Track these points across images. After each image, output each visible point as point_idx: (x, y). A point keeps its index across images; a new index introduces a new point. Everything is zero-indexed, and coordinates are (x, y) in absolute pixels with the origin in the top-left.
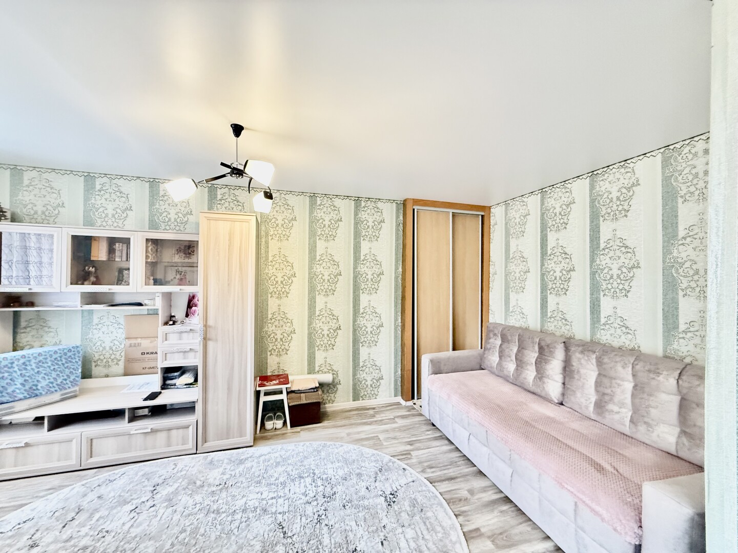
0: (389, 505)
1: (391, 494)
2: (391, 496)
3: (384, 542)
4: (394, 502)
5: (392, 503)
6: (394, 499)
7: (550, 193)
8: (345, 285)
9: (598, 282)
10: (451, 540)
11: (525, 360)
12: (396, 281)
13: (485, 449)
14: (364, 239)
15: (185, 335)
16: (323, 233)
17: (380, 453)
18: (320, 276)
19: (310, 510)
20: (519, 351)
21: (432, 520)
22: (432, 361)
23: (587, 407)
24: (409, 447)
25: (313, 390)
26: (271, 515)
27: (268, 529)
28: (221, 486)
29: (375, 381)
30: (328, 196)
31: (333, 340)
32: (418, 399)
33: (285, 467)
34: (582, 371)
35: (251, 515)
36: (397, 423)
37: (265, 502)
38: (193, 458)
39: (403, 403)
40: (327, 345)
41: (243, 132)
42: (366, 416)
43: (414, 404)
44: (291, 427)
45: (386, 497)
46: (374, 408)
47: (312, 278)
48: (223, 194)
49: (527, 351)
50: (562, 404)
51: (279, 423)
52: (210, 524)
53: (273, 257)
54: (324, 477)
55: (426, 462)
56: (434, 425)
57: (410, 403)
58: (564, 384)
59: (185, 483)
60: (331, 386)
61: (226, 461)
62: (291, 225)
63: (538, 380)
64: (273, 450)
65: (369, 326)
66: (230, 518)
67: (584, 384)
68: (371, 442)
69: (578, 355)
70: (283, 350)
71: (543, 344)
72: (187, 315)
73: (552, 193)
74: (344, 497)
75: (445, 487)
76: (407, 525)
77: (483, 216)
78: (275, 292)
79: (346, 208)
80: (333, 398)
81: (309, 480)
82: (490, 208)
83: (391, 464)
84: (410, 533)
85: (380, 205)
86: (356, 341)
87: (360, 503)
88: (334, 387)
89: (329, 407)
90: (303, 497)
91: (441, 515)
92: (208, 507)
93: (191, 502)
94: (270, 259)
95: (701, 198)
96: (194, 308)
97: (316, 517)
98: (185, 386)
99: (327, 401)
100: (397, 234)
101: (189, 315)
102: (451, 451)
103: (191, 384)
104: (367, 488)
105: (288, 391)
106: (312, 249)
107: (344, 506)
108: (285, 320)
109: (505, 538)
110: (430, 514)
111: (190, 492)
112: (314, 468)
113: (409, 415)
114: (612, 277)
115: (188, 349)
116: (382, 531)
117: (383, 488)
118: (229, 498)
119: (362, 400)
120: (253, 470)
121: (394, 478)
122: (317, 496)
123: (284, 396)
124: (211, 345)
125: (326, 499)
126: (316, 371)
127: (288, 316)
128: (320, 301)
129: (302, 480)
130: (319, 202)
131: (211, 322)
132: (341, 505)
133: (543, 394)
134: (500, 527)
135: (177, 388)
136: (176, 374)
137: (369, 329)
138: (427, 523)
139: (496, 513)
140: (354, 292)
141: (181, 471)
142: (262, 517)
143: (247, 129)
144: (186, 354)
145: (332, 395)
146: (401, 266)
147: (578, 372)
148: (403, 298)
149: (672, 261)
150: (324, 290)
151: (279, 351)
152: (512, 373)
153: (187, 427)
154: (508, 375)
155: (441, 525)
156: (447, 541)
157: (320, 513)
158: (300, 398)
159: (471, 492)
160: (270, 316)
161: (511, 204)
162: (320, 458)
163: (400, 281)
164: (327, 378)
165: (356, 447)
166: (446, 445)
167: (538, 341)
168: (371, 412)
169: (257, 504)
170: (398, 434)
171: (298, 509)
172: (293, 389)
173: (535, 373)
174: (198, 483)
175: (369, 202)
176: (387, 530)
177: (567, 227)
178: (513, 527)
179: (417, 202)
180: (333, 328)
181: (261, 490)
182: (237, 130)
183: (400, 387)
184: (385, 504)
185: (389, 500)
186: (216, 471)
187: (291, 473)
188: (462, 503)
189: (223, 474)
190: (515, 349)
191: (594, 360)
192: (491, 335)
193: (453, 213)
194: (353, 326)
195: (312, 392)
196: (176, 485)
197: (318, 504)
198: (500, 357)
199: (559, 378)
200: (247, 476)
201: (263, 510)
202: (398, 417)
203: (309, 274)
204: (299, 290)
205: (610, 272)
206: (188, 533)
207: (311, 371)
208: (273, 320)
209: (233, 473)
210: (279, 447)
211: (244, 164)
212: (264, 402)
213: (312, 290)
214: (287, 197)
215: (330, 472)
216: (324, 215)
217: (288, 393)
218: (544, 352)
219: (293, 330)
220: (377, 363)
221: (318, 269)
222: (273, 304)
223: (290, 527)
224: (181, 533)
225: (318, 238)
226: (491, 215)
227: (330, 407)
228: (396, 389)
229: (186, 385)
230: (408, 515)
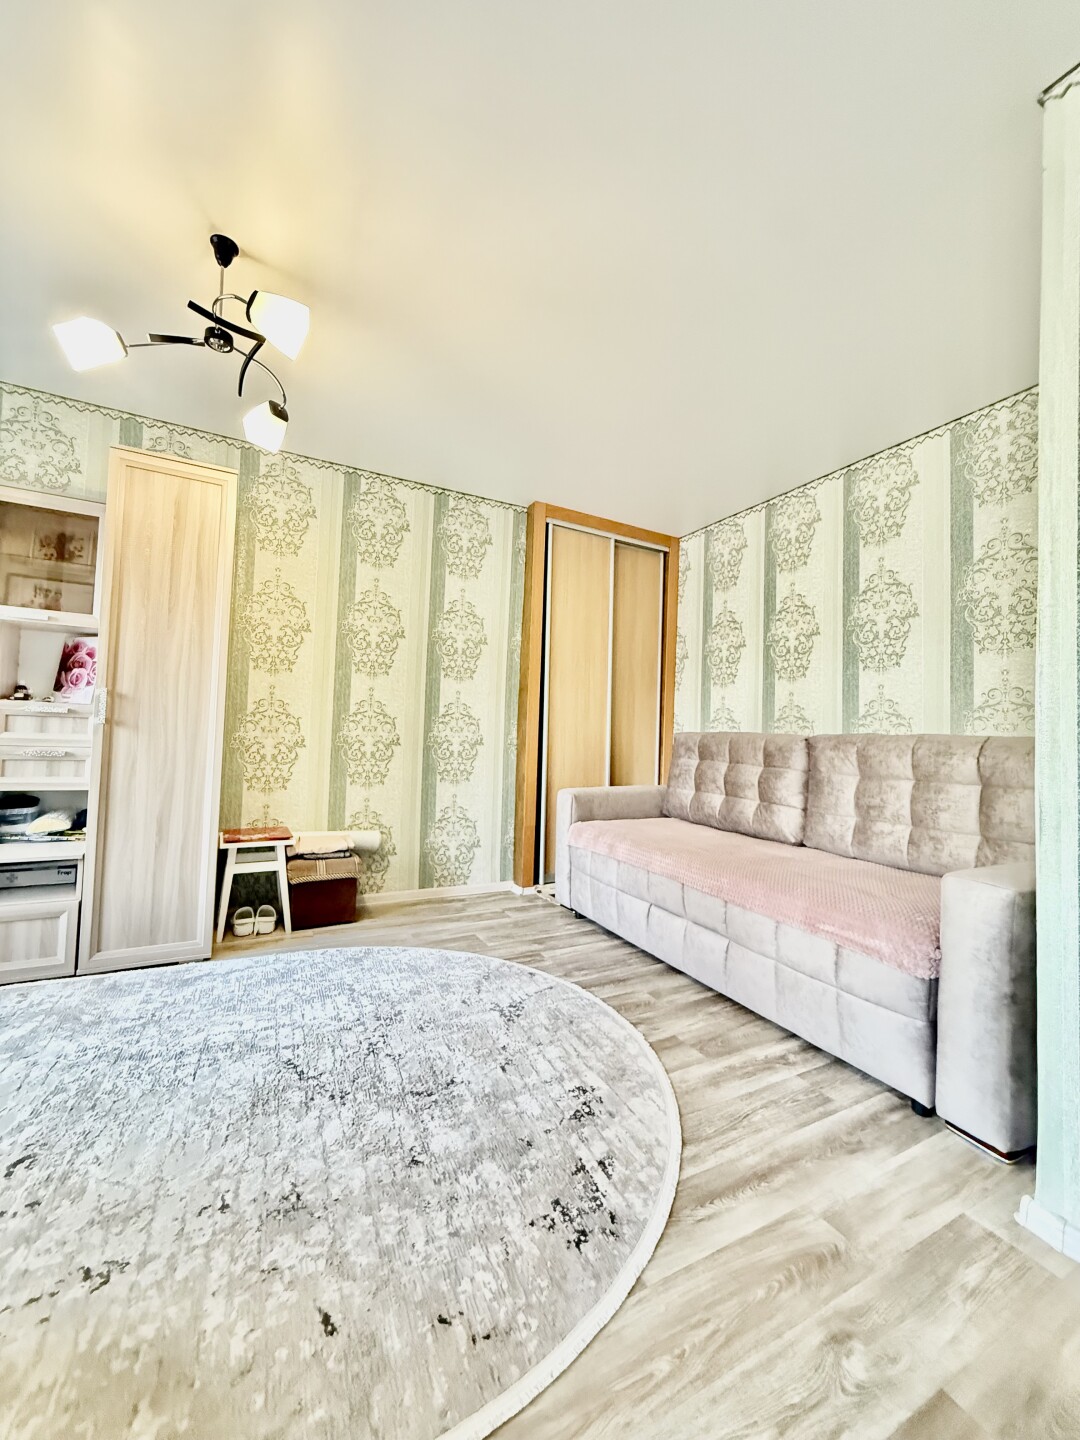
0: (509, 1020)
1: (511, 1006)
2: (512, 1009)
3: (506, 1067)
4: (518, 1016)
5: (515, 1018)
6: (518, 1012)
7: (782, 507)
8: (409, 657)
9: (855, 647)
10: (629, 1054)
11: (742, 781)
12: (510, 659)
13: (678, 921)
14: (451, 572)
15: (54, 723)
16: (370, 549)
17: (481, 956)
18: (361, 635)
19: (349, 1039)
20: (730, 769)
21: (592, 1033)
22: (577, 798)
23: (842, 838)
24: (536, 947)
25: (342, 855)
26: (265, 1053)
27: (261, 1070)
28: (142, 1021)
29: (464, 850)
30: (383, 478)
31: (383, 764)
32: (545, 883)
33: (288, 985)
34: (836, 778)
35: (220, 1055)
36: (508, 917)
37: (250, 1036)
38: (67, 984)
39: (517, 890)
40: (371, 775)
41: (236, 260)
42: (447, 911)
43: (539, 892)
44: (295, 928)
45: (502, 1011)
46: (463, 900)
47: (344, 636)
48: (157, 440)
49: (744, 765)
50: (802, 845)
51: (266, 924)
52: (124, 1075)
53: (262, 586)
54: (374, 993)
55: (571, 963)
56: (580, 916)
57: (531, 891)
58: (805, 810)
59: (53, 1021)
60: (377, 857)
61: (148, 984)
62: (304, 524)
63: (763, 811)
64: (257, 962)
65: (456, 741)
66: (173, 1063)
67: (837, 798)
68: (463, 944)
69: (830, 753)
70: (277, 779)
71: (771, 748)
72: (58, 686)
73: (785, 507)
74: (418, 1016)
75: (609, 991)
76: (547, 1042)
77: (666, 554)
78: (264, 659)
79: (418, 506)
80: (379, 882)
81: (342, 1000)
82: (678, 540)
83: (505, 968)
84: (553, 1052)
85: (483, 509)
86: (428, 770)
87: (452, 1022)
88: (383, 860)
89: (368, 899)
90: (334, 1023)
91: (606, 1024)
92: (117, 1052)
93: (71, 1048)
94: (257, 588)
95: (1005, 496)
96: (76, 671)
97: (365, 1045)
98: (49, 838)
99: (367, 887)
100: (514, 569)
101: (62, 686)
102: (616, 947)
103: (62, 833)
104: (464, 1002)
105: (289, 855)
106: (347, 579)
107: (422, 1028)
108: (283, 717)
109: (720, 1044)
110: (586, 1026)
111: (69, 1033)
112: (351, 983)
113: (530, 907)
114: (876, 637)
115: (62, 751)
116: (500, 1054)
117: (494, 1000)
118: (166, 1036)
119: (440, 885)
120: (216, 992)
121: (514, 986)
122: (362, 1020)
123: (278, 865)
124: (121, 736)
125: (382, 1022)
126: (346, 826)
127: (290, 710)
128: (359, 685)
129: (328, 1001)
130: (364, 488)
131: (125, 686)
132: (415, 1027)
133: (771, 834)
134: (710, 1033)
135: (29, 841)
136: (25, 811)
137: (456, 748)
138: (584, 1036)
139: (700, 1016)
140: (429, 673)
141: (39, 1004)
142: (247, 1056)
143: (246, 255)
144: (55, 764)
145: (379, 876)
146: (520, 629)
147: (829, 781)
148: (523, 690)
149: (964, 598)
150: (369, 664)
151: (268, 782)
152: (718, 809)
153: (56, 916)
154: (711, 813)
155: (608, 1038)
156: (623, 1056)
157: (374, 1040)
158: (314, 869)
159: (656, 994)
160: (251, 707)
161: (716, 530)
162: (362, 969)
163: (518, 660)
164: (370, 838)
165: (433, 951)
166: (605, 941)
167: (763, 745)
168: (459, 905)
169: (232, 1039)
170: (515, 931)
171: (325, 1040)
172: (300, 850)
173: (758, 801)
174: (86, 1019)
175: (463, 501)
176: (511, 1052)
177: (809, 561)
178: (730, 1030)
179: (553, 511)
180: (384, 740)
181: (239, 1019)
182: (225, 250)
183: (512, 861)
184: (501, 1021)
185: (508, 1014)
186: (129, 999)
187: (301, 992)
188: (640, 1010)
189: (147, 1002)
190: (723, 767)
191: (855, 756)
192: (682, 751)
193: (616, 541)
194: (425, 740)
195: (340, 857)
196: (29, 1026)
197: (366, 1029)
198: (698, 788)
199: (797, 801)
200: (204, 1001)
201: (246, 1045)
202: (510, 909)
203: (339, 628)
204: (315, 656)
205: (875, 629)
206: (73, 1093)
207: (336, 823)
208: (258, 716)
209: (170, 1000)
210: (272, 958)
211: (247, 300)
212: (236, 877)
213: (343, 663)
214: (298, 466)
215: (386, 987)
216: (373, 512)
217: (288, 859)
218: (772, 759)
219: (299, 740)
220: (469, 815)
221: (357, 620)
222: (258, 683)
223: (312, 1064)
224: (54, 1093)
225: (359, 558)
226: (680, 553)
227: (375, 899)
228: (503, 867)
229: (50, 834)
230: (547, 1029)
